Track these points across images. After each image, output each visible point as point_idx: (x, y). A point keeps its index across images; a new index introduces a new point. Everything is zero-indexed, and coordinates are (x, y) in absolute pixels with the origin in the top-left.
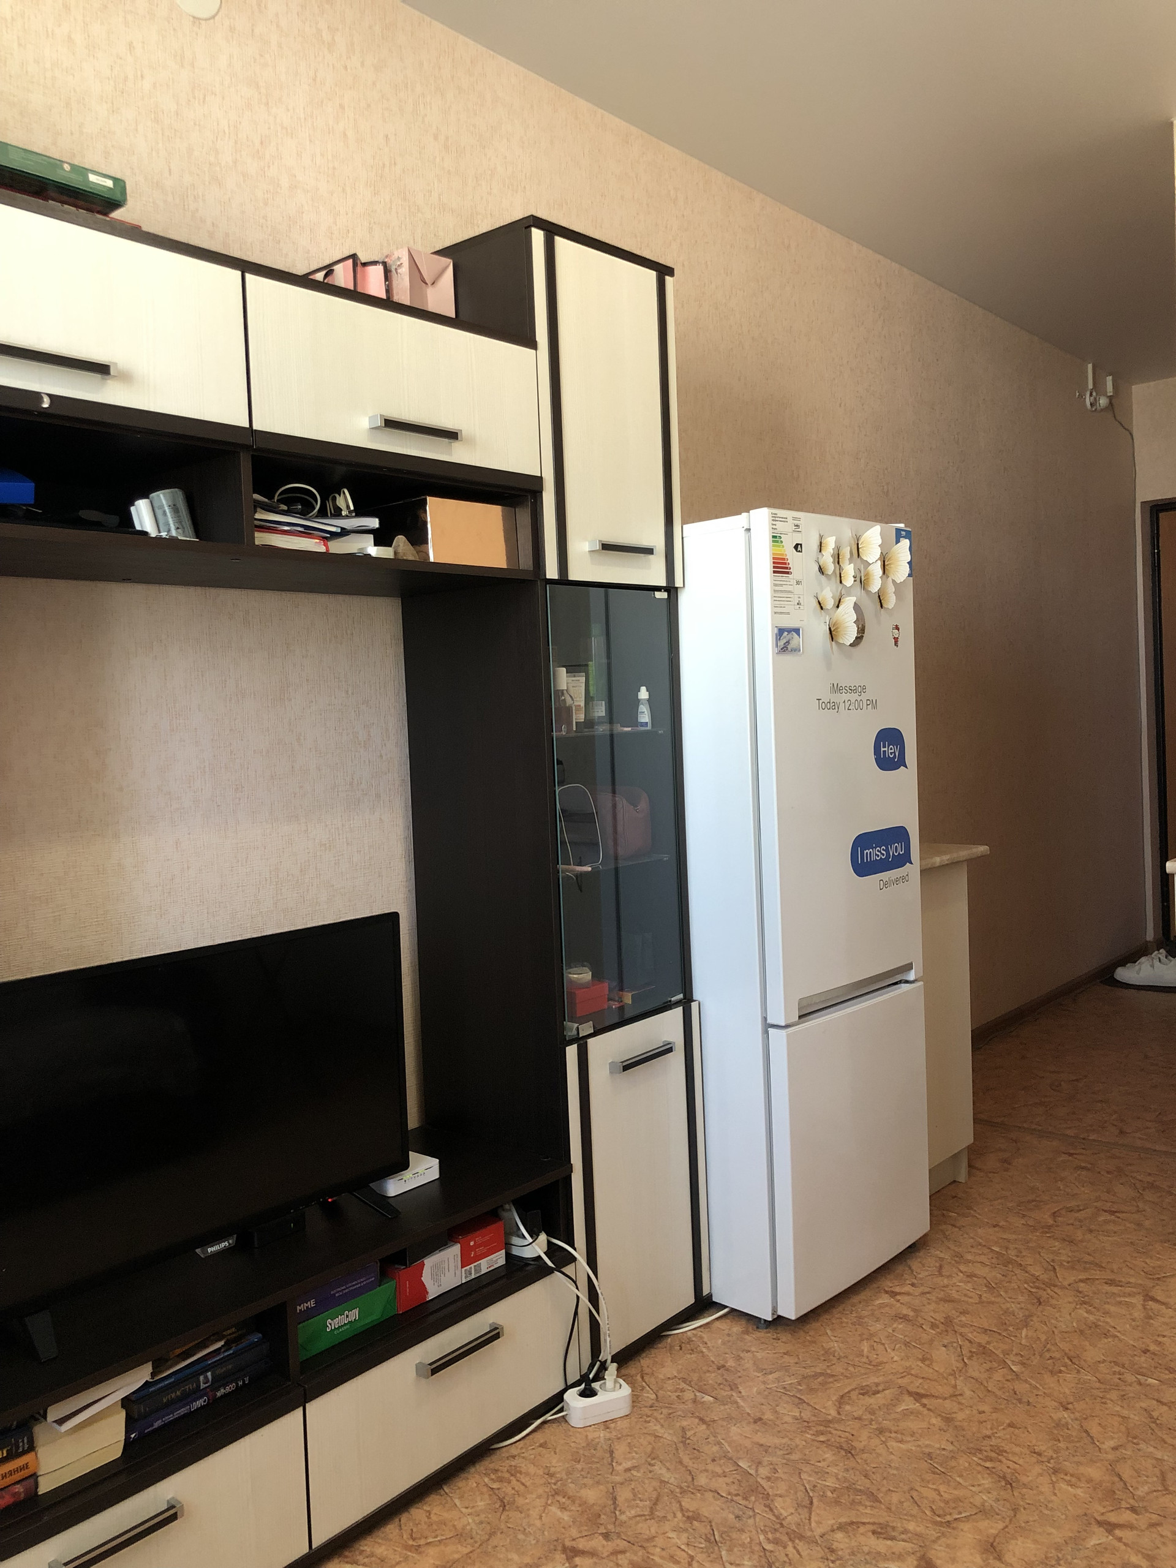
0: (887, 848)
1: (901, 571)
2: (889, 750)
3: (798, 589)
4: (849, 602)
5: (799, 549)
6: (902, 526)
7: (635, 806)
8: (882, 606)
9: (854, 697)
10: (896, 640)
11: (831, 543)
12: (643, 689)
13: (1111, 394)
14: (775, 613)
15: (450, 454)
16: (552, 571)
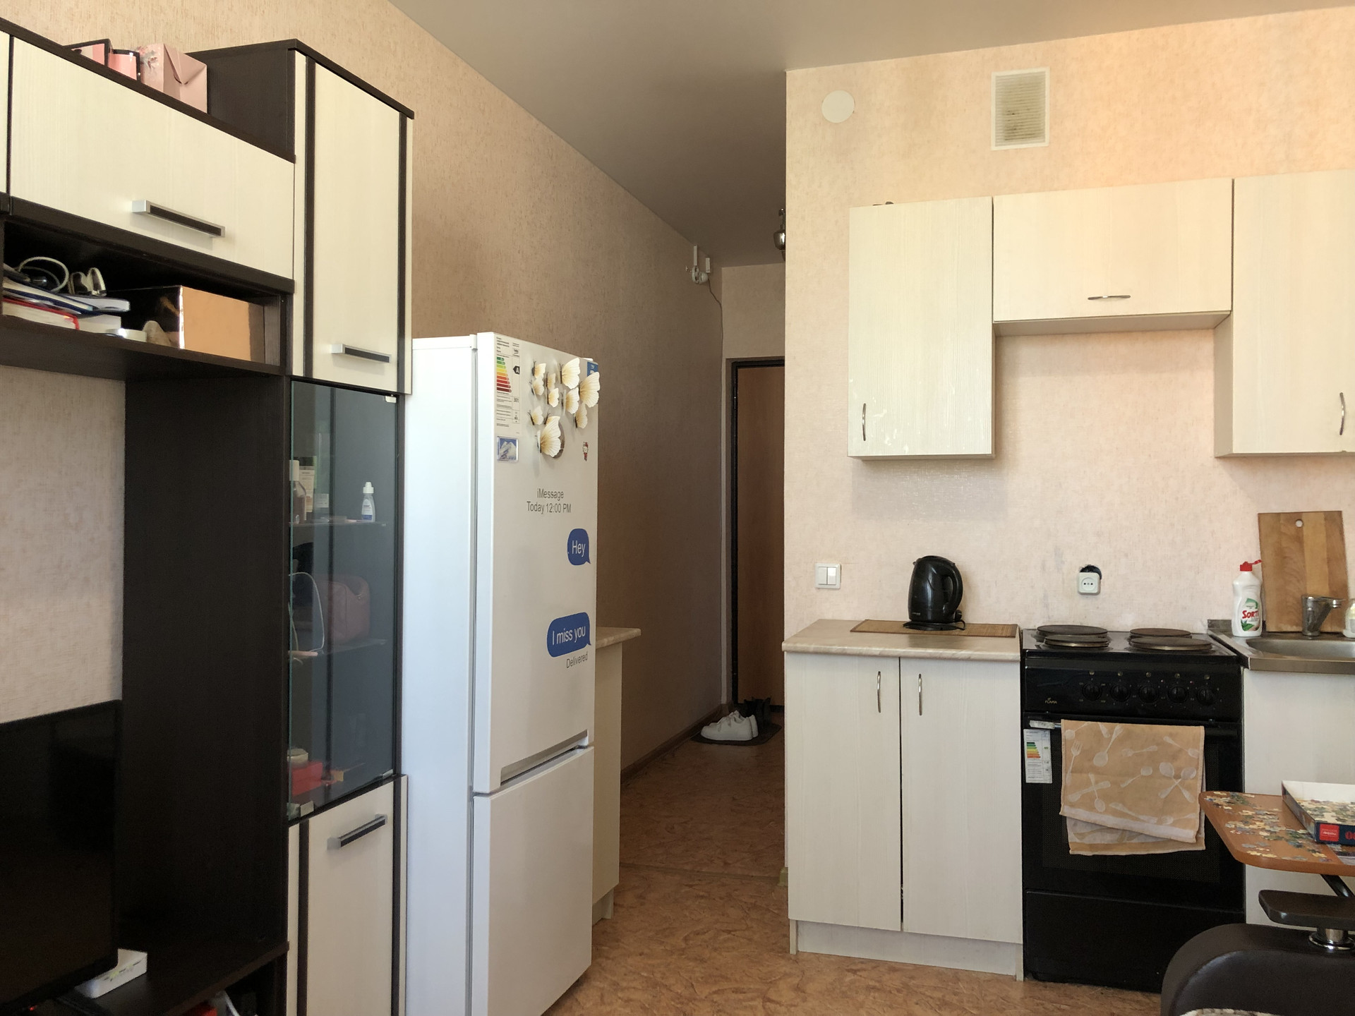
0: (574, 631)
1: (593, 399)
2: (578, 548)
3: (515, 405)
4: (554, 421)
5: (517, 371)
6: (591, 360)
7: (356, 594)
8: (577, 426)
9: (554, 501)
10: (586, 454)
11: (542, 369)
12: (369, 485)
13: (709, 272)
14: (498, 424)
15: (211, 249)
16: (298, 370)
